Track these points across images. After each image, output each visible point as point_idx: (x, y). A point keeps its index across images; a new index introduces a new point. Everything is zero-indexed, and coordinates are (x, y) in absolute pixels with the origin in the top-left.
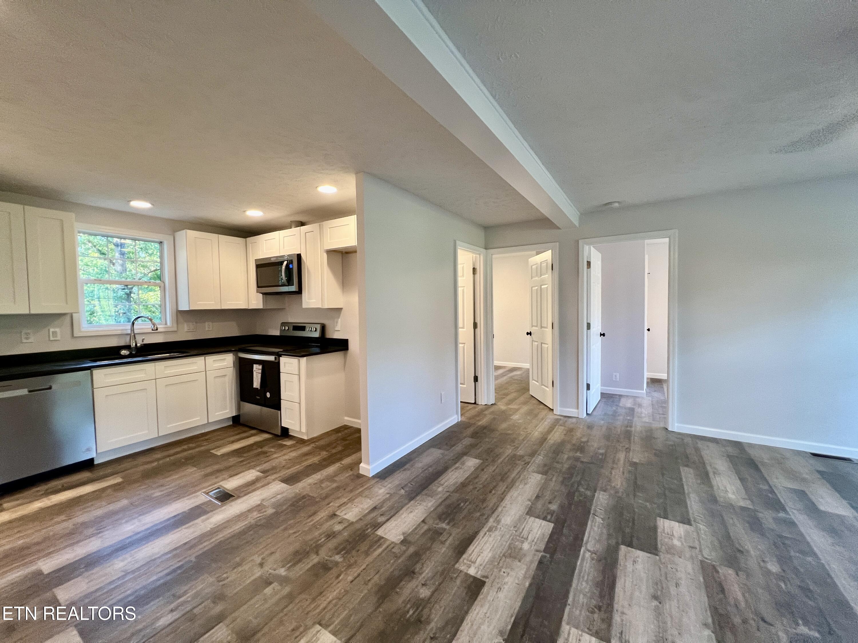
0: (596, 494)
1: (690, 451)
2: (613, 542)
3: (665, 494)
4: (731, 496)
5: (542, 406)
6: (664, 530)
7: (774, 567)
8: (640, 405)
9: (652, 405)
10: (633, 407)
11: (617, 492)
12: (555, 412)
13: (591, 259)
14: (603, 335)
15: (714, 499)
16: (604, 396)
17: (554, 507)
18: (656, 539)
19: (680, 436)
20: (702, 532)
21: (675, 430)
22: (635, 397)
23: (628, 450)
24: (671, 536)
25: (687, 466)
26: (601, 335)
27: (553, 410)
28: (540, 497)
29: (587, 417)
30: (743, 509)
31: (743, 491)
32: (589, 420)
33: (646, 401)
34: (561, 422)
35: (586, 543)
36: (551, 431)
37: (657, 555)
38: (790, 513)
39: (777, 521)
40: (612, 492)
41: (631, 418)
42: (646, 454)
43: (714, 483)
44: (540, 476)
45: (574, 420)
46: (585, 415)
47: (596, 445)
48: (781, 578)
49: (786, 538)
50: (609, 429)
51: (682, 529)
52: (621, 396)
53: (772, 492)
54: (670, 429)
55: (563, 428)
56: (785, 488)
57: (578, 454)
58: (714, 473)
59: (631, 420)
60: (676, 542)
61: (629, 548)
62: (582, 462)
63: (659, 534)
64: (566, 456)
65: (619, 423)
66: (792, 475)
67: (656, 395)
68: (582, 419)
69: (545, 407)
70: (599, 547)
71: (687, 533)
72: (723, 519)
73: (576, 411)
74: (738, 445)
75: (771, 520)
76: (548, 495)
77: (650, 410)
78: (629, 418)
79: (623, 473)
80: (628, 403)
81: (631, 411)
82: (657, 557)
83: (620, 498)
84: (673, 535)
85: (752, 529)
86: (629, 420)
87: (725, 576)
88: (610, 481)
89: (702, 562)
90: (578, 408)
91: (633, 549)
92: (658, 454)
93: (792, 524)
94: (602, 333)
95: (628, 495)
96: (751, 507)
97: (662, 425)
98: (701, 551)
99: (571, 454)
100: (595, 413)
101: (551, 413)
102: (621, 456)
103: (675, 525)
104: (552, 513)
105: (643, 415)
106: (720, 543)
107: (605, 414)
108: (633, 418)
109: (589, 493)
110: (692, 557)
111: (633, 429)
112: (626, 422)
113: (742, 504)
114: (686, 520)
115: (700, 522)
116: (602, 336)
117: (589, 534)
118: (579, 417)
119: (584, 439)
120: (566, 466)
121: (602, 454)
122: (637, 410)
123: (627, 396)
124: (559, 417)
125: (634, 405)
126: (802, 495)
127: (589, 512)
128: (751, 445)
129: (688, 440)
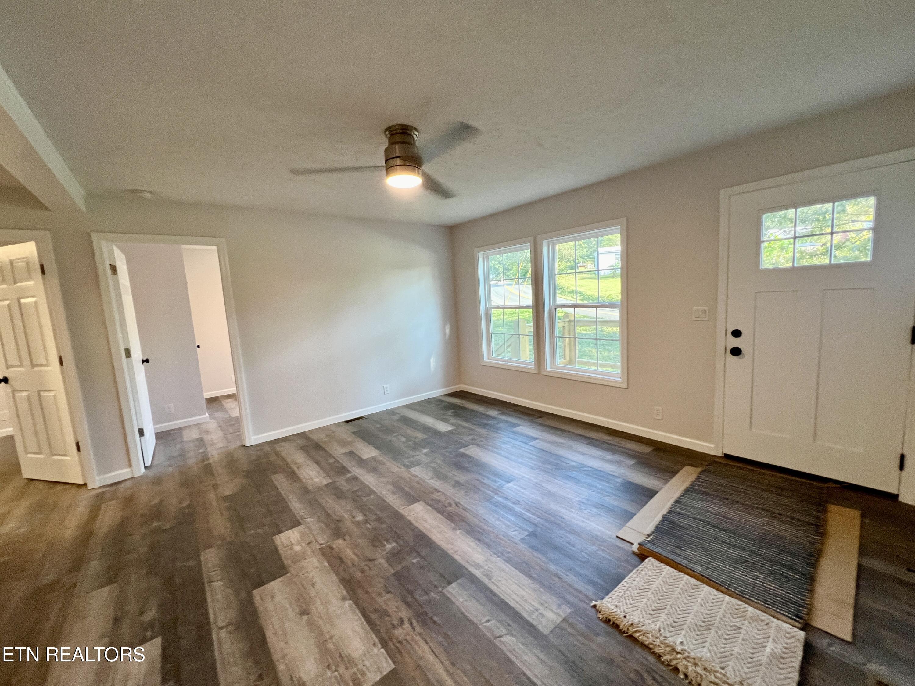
0: (202, 558)
1: (273, 458)
2: (243, 595)
3: (270, 511)
4: (316, 480)
5: (59, 488)
6: (283, 544)
7: (360, 517)
8: (207, 432)
9: (220, 426)
10: (200, 436)
11: (224, 539)
12: (90, 486)
13: (115, 262)
14: (147, 361)
15: (306, 491)
16: (159, 436)
17: (150, 615)
18: (280, 559)
19: (258, 448)
20: (311, 524)
21: (253, 443)
22: (198, 425)
23: (215, 487)
24: (291, 546)
25: (276, 473)
26: (143, 361)
27: (85, 484)
28: (121, 618)
29: (147, 472)
30: (326, 485)
31: (321, 472)
32: (152, 473)
33: (212, 425)
34: (108, 495)
35: (216, 623)
36: (96, 516)
37: (288, 573)
38: (352, 471)
39: (347, 481)
40: (219, 542)
41: (205, 450)
42: (237, 480)
43: (301, 477)
44: (106, 589)
45: (128, 484)
46: (143, 470)
47: (174, 500)
48: (366, 522)
49: (357, 491)
50: (182, 473)
51: (296, 533)
52: (180, 429)
53: (337, 461)
54: (248, 445)
55: (114, 502)
56: (343, 454)
57: (156, 524)
58: (298, 468)
59: (204, 452)
60: (297, 548)
61: (262, 588)
62: (165, 531)
63: (281, 552)
64: (138, 537)
65: (192, 459)
66: (343, 443)
67: (219, 414)
68: (140, 477)
69: (68, 486)
70: (232, 614)
71: (302, 534)
72: (320, 504)
73: (128, 470)
74: (302, 435)
75: (345, 484)
76: (132, 606)
77: (220, 434)
78: (201, 451)
79: (222, 514)
80: (194, 434)
81: (201, 442)
82: (289, 575)
83: (230, 543)
84: (292, 544)
85: (339, 498)
86: (202, 453)
87: (339, 548)
88: (210, 531)
89: (321, 550)
90: (130, 465)
91: (266, 586)
92: (248, 474)
93: (355, 478)
94: (145, 359)
95: (236, 534)
96: (331, 481)
97: (238, 444)
98: (316, 541)
99: (145, 530)
100: (156, 462)
101: (83, 491)
102: (212, 496)
103: (289, 533)
104: (151, 625)
105: (215, 441)
106: (326, 524)
107: (170, 458)
108: (206, 448)
109: (192, 563)
110: (313, 552)
111: (211, 461)
112: (200, 456)
113: (325, 482)
114: (296, 523)
115: (306, 516)
116: (145, 363)
117: (214, 609)
118: (135, 476)
119: (156, 501)
120: (144, 549)
121: (188, 507)
122: (207, 438)
123: (188, 427)
124: (100, 490)
125: (200, 434)
126: (352, 454)
127: (203, 583)
128: (311, 431)
129: (267, 448)
